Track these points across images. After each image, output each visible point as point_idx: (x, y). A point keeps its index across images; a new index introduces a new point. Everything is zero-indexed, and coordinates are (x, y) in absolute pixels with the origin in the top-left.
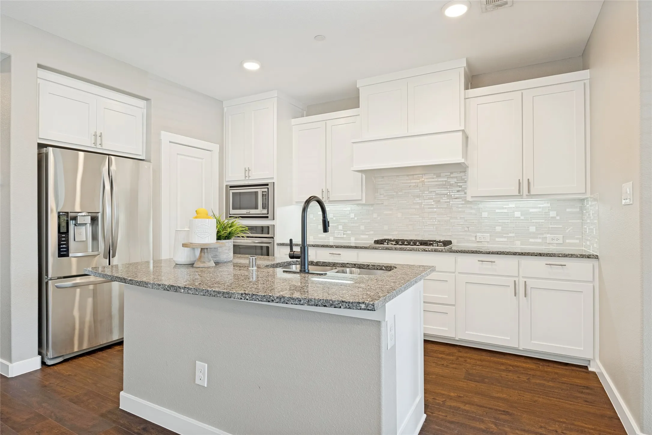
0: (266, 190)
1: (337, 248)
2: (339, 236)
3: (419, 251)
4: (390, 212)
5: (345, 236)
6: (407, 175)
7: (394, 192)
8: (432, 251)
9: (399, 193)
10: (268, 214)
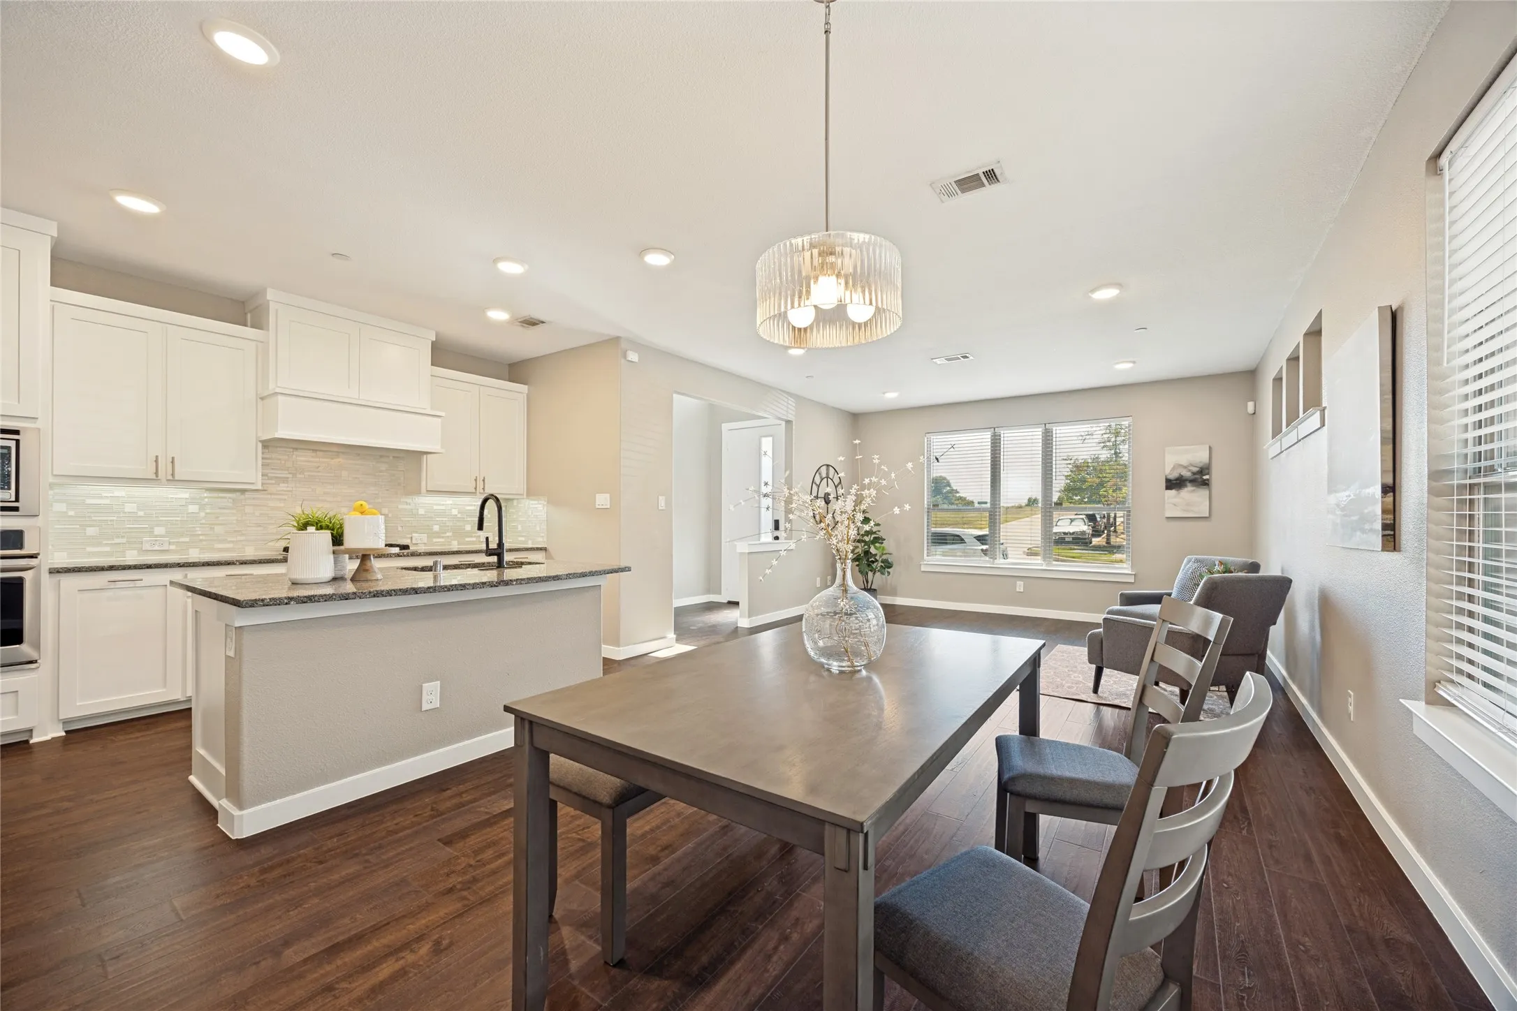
0: (12, 444)
1: (241, 566)
2: (156, 548)
3: (391, 557)
4: (282, 505)
5: (173, 547)
6: (313, 450)
7: (290, 473)
8: (408, 556)
9: (298, 476)
10: (17, 500)
